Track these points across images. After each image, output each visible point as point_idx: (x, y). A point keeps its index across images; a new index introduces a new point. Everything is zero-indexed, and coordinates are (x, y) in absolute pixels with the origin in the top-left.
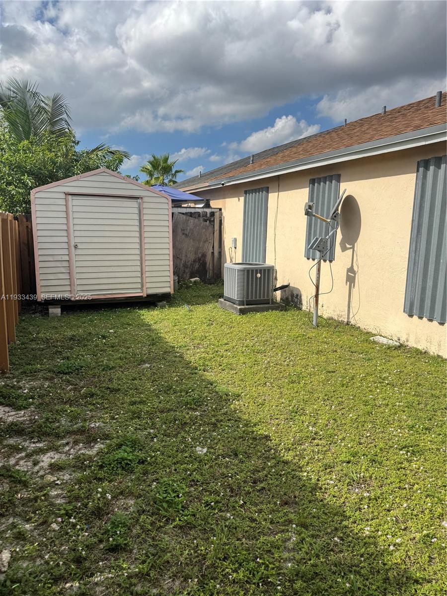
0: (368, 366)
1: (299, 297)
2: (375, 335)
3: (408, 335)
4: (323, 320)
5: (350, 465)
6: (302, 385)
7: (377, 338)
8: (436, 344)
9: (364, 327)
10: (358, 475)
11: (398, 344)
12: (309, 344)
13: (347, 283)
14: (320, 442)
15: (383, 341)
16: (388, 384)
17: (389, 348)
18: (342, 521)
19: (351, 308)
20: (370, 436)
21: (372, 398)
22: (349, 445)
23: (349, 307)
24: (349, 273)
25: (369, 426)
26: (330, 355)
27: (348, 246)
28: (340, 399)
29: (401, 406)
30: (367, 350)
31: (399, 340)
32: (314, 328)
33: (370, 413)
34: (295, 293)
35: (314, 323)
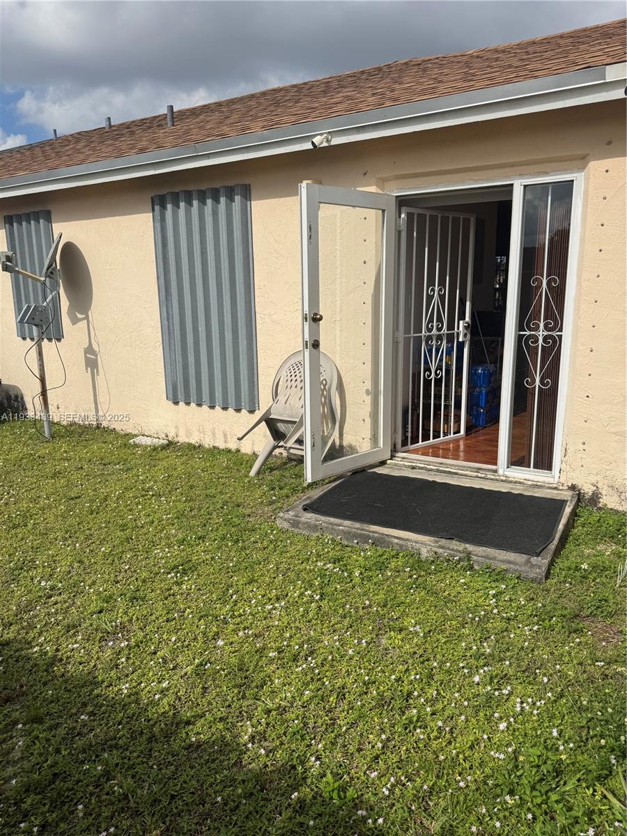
0: (126, 478)
1: (19, 399)
2: (136, 436)
3: (177, 427)
4: (61, 427)
5: (102, 614)
6: (30, 526)
7: (137, 440)
8: (210, 433)
9: (122, 427)
10: (114, 624)
11: (165, 442)
12: (41, 466)
13: (87, 369)
14: (59, 598)
15: (146, 442)
16: (153, 495)
17: (155, 449)
18: (93, 690)
19: (99, 404)
20: (129, 568)
21: (131, 519)
22: (101, 589)
23: (96, 404)
24: (88, 355)
25: (128, 556)
26: (72, 475)
27: (80, 316)
28: (88, 532)
29: (169, 518)
30: (125, 457)
31: (167, 436)
32: (47, 442)
33: (128, 539)
34: (12, 394)
35: (47, 434)
